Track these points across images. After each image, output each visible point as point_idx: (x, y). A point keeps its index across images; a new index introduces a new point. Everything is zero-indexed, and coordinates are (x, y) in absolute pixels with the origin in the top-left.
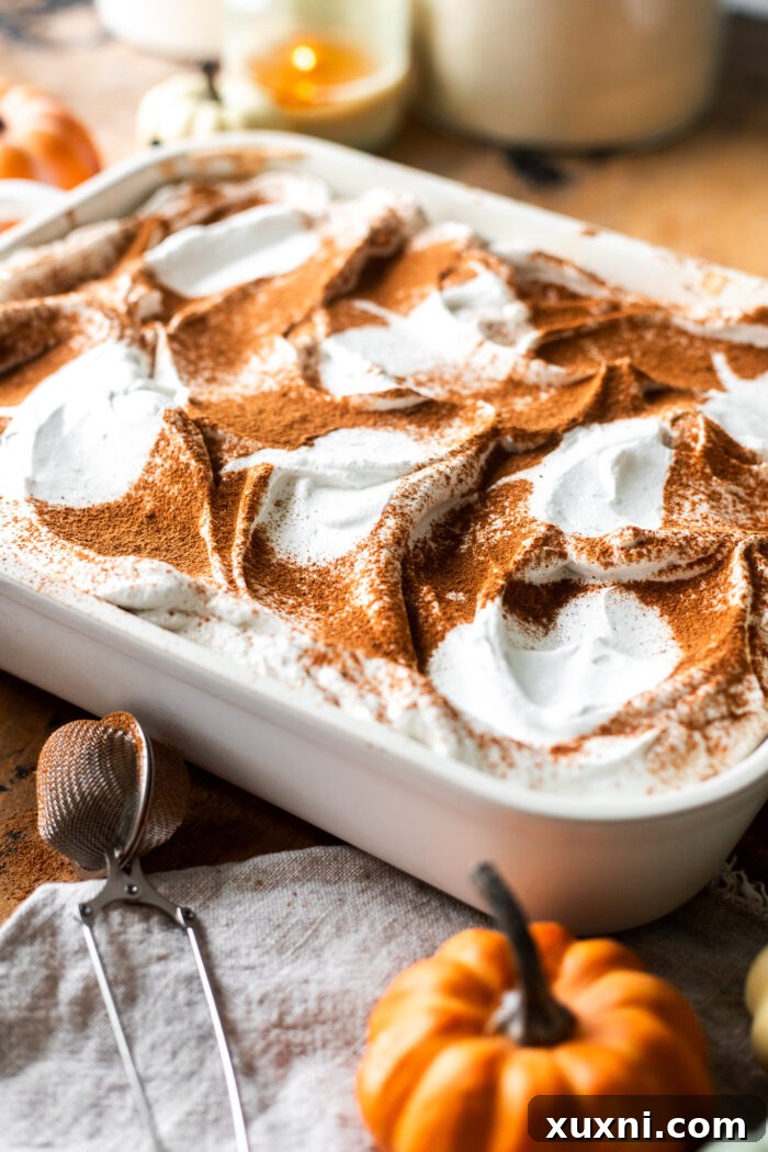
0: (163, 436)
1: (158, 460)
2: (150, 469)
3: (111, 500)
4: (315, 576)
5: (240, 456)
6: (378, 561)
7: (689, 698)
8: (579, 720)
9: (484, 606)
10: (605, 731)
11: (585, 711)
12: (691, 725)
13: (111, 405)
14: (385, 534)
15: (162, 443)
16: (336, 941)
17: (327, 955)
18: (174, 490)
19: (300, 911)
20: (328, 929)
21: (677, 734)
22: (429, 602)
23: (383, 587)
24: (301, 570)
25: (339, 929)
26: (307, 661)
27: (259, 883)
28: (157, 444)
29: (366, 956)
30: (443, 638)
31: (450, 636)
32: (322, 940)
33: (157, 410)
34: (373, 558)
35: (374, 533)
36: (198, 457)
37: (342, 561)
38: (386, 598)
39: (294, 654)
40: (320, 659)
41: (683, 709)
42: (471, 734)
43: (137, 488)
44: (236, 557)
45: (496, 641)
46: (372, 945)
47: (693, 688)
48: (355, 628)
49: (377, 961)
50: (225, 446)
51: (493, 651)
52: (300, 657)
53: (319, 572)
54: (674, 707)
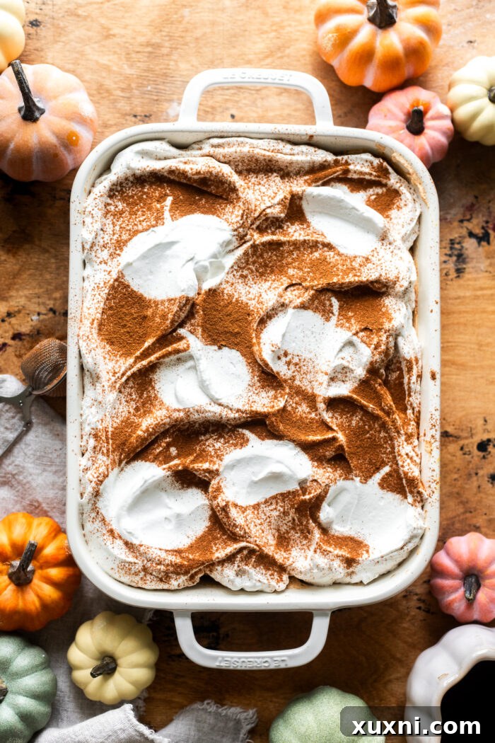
0: (175, 300)
1: (166, 304)
2: (163, 302)
3: (145, 295)
4: (153, 396)
5: (190, 331)
6: (162, 420)
7: (154, 565)
8: (125, 533)
9: (164, 469)
10: (126, 543)
11: (130, 533)
12: (145, 569)
13: (184, 265)
14: (176, 415)
15: (173, 301)
16: (51, 474)
17: (45, 474)
18: (158, 320)
19: (55, 455)
20: (54, 468)
21: (139, 567)
22: (161, 446)
23: (151, 430)
24: (153, 388)
25: (56, 472)
26: (93, 432)
27: (58, 435)
28: (172, 299)
29: (51, 487)
30: (146, 461)
31: (148, 463)
32: (49, 469)
33: (183, 291)
34: (163, 418)
35: (175, 410)
36: (173, 321)
37: (162, 403)
38: (146, 435)
39: (93, 426)
40: (96, 436)
41: (149, 564)
42: (95, 503)
43: (155, 302)
44: (139, 366)
45: (147, 484)
46: (56, 486)
47: (160, 563)
48: (130, 430)
49: (52, 491)
50: (193, 321)
51: (142, 486)
52: (93, 429)
53: (156, 397)
54: (148, 561)
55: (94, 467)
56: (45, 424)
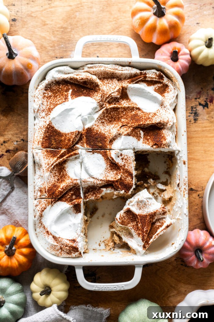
1: (70, 135)
2: (68, 134)
3: (61, 131)
5: (81, 145)
6: (69, 184)
7: (65, 247)
8: (53, 232)
9: (69, 204)
10: (54, 237)
11: (55, 232)
12: (61, 248)
13: (77, 118)
15: (73, 133)
16: (23, 209)
17: (20, 209)
18: (67, 141)
19: (24, 201)
20: (24, 207)
21: (59, 247)
22: (69, 195)
23: (64, 188)
24: (65, 170)
25: (25, 208)
26: (39, 189)
27: (26, 192)
28: (72, 133)
29: (23, 214)
31: (63, 202)
32: (22, 207)
33: (77, 129)
35: (75, 180)
36: (73, 142)
37: (69, 177)
38: (62, 190)
39: (39, 187)
40: (41, 191)
41: (62, 246)
42: (40, 220)
43: (65, 134)
44: (59, 161)
45: (62, 211)
46: (25, 214)
48: (55, 189)
49: (23, 216)
50: (82, 141)
51: (60, 212)
53: (66, 174)
54: (62, 245)
55: (40, 205)
56: (20, 188)
